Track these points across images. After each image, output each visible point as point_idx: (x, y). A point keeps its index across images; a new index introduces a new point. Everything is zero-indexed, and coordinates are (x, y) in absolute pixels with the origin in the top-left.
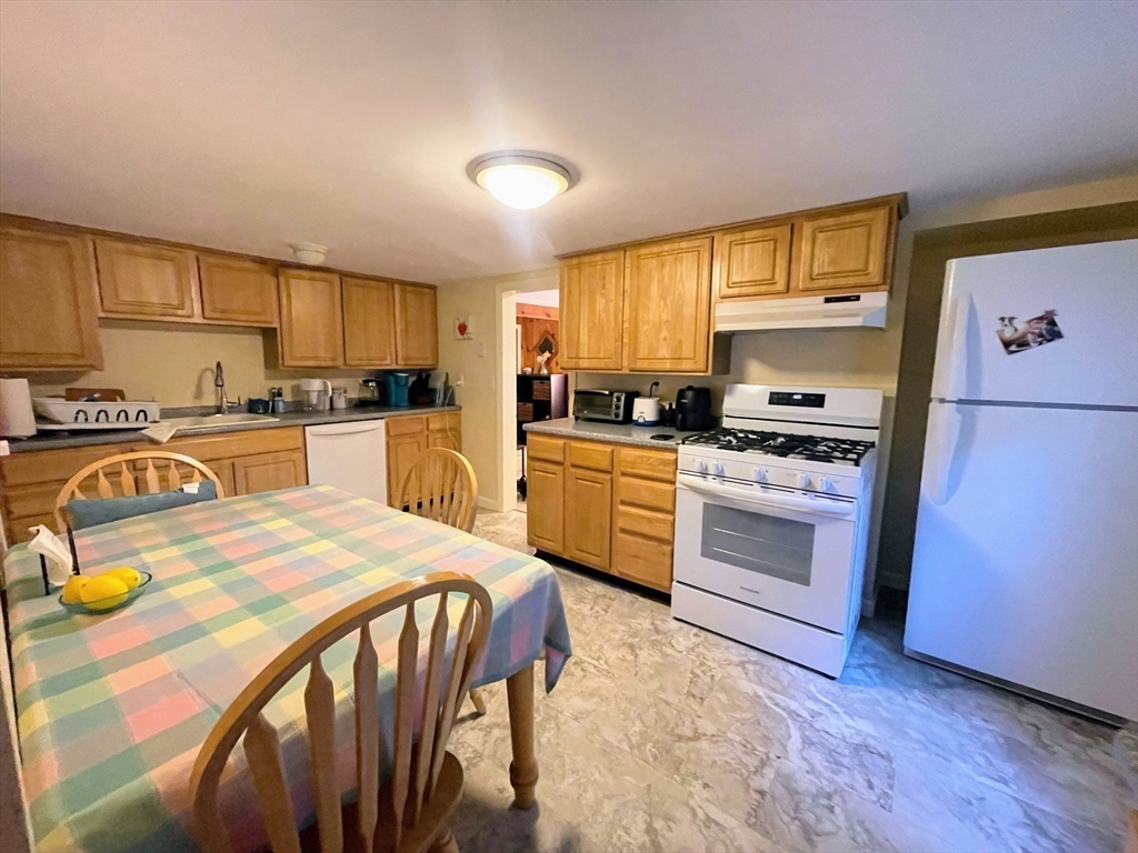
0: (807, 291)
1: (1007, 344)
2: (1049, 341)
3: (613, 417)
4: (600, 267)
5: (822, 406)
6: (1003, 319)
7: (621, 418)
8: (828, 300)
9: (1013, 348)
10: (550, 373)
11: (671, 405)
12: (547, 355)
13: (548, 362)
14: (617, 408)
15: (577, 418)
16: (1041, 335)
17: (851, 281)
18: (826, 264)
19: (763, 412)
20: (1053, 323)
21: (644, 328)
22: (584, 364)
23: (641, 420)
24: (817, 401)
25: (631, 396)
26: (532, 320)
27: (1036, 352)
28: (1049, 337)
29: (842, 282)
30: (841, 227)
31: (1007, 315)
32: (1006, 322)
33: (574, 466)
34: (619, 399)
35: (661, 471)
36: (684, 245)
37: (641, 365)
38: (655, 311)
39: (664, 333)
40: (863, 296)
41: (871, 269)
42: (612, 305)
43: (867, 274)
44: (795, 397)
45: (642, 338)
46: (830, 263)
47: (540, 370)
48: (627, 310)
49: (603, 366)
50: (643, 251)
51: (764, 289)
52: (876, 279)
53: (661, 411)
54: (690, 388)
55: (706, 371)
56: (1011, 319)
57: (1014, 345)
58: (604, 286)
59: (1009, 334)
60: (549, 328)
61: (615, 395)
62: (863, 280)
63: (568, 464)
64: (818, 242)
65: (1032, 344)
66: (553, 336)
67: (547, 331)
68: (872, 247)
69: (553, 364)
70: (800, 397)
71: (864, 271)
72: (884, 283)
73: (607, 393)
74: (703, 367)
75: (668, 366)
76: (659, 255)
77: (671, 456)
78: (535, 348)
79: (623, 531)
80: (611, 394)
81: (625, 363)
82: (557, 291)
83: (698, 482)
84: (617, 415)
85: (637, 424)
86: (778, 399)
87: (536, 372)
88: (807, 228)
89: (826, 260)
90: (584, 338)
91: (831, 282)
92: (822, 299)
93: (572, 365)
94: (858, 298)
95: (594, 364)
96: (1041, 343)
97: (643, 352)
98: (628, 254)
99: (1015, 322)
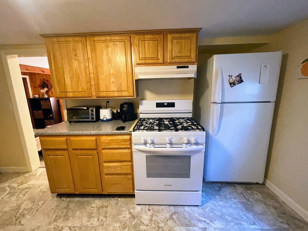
0: (171, 64)
1: (231, 84)
2: (240, 83)
3: (91, 120)
4: (71, 45)
5: (174, 107)
6: (229, 76)
7: (95, 120)
8: (178, 67)
9: (232, 85)
10: (49, 97)
11: (117, 111)
12: (46, 89)
13: (47, 92)
14: (92, 115)
15: (70, 122)
16: (238, 81)
17: (186, 60)
18: (177, 53)
19: (154, 111)
20: (241, 78)
21: (102, 77)
22: (70, 95)
23: (105, 119)
24: (172, 105)
25: (98, 109)
26: (34, 74)
27: (237, 86)
28: (240, 82)
29: (183, 60)
30: (181, 38)
31: (230, 75)
32: (230, 77)
33: (74, 149)
34: (92, 111)
35: (123, 145)
36: (117, 38)
37: (102, 94)
38: (106, 69)
39: (112, 80)
40: (189, 66)
41: (192, 56)
42: (82, 65)
43: (191, 58)
44: (165, 104)
45: (101, 82)
46: (178, 52)
47: (43, 96)
48: (91, 68)
49: (81, 95)
50: (96, 38)
51: (154, 61)
52: (194, 60)
53: (113, 114)
54: (125, 103)
55: (134, 96)
56: (232, 76)
57: (232, 84)
58: (76, 55)
59: (231, 81)
60: (45, 78)
61: (90, 109)
62: (190, 60)
63: (70, 149)
64: (174, 43)
65: (237, 84)
66: (48, 81)
67: (44, 79)
68: (192, 47)
69: (50, 93)
70: (166, 104)
71: (190, 57)
72: (196, 62)
73: (85, 108)
74: (132, 94)
75: (116, 95)
76: (105, 41)
77: (127, 137)
78: (39, 86)
79: (107, 174)
80: (88, 109)
81: (94, 94)
82: (46, 58)
83: (143, 148)
84: (93, 118)
85: (103, 121)
86: (159, 105)
87: (41, 96)
88: (169, 37)
89: (177, 51)
90: (68, 81)
91: (180, 60)
92: (176, 67)
93: (63, 95)
94: (188, 67)
95: (76, 95)
96: (238, 84)
97: (102, 88)
98: (87, 39)
99: (232, 77)
